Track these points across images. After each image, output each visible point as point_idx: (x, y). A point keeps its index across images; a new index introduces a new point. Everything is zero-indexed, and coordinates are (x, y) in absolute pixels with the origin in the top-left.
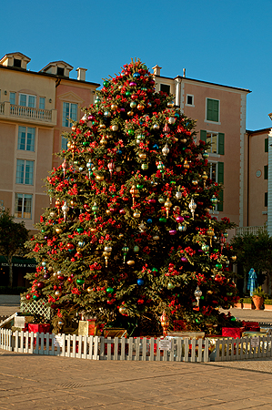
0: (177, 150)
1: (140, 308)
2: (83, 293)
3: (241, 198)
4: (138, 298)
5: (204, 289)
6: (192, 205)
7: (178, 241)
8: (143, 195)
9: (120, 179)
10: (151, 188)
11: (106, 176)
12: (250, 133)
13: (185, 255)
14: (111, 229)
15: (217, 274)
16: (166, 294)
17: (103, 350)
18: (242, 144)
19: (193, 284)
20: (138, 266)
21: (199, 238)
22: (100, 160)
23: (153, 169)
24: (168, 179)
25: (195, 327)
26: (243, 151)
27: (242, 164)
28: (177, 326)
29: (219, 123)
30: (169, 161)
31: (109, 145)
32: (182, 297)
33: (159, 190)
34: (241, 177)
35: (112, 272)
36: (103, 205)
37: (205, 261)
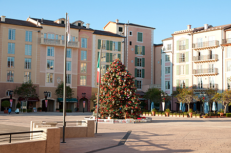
0: (128, 80)
1: (120, 114)
2: (108, 111)
3: (152, 72)
4: (120, 112)
5: (133, 110)
6: (131, 93)
7: (128, 100)
8: (121, 91)
9: (116, 87)
10: (122, 89)
11: (113, 87)
12: (155, 46)
13: (129, 103)
14: (114, 98)
15: (136, 107)
16: (126, 111)
17: (114, 121)
18: (152, 50)
19: (131, 109)
20: (120, 105)
21: (132, 99)
22: (111, 83)
23: (122, 85)
24: (126, 87)
25: (132, 118)
26: (152, 53)
27: (152, 59)
28: (128, 117)
29: (142, 42)
30: (126, 83)
31: (113, 79)
32: (129, 111)
33: (124, 89)
34: (152, 64)
35: (115, 107)
36: (112, 93)
37: (133, 104)
